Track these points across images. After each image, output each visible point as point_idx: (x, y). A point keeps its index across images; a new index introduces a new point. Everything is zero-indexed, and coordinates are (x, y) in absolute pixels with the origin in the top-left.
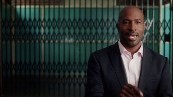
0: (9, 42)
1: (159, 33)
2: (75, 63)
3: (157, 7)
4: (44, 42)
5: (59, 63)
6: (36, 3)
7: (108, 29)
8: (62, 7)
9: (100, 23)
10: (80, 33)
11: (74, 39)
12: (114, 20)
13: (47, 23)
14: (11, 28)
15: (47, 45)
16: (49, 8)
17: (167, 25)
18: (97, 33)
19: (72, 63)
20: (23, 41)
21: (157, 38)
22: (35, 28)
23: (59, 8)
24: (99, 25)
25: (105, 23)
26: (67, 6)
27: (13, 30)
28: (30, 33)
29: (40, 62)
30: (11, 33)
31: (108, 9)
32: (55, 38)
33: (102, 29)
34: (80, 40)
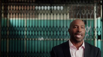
0: (5, 39)
1: (94, 35)
2: (44, 52)
3: (93, 19)
4: (26, 39)
5: (35, 52)
6: (22, 17)
7: (63, 32)
8: (36, 19)
9: (58, 29)
10: (47, 34)
11: (44, 38)
12: (67, 27)
13: (28, 28)
14: (7, 31)
15: (28, 42)
16: (29, 20)
17: (99, 30)
18: (57, 34)
19: (42, 52)
20: (14, 39)
21: (93, 37)
22: (21, 31)
23: (35, 20)
24: (58, 30)
25: (62, 29)
26: (39, 19)
27: (8, 33)
28: (18, 34)
29: (23, 52)
30: (7, 34)
31: (63, 20)
32: (33, 37)
33: (60, 32)
34: (47, 39)
